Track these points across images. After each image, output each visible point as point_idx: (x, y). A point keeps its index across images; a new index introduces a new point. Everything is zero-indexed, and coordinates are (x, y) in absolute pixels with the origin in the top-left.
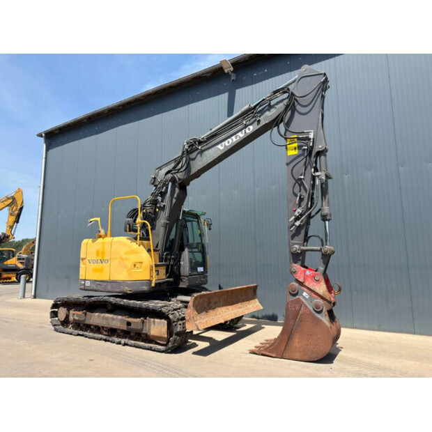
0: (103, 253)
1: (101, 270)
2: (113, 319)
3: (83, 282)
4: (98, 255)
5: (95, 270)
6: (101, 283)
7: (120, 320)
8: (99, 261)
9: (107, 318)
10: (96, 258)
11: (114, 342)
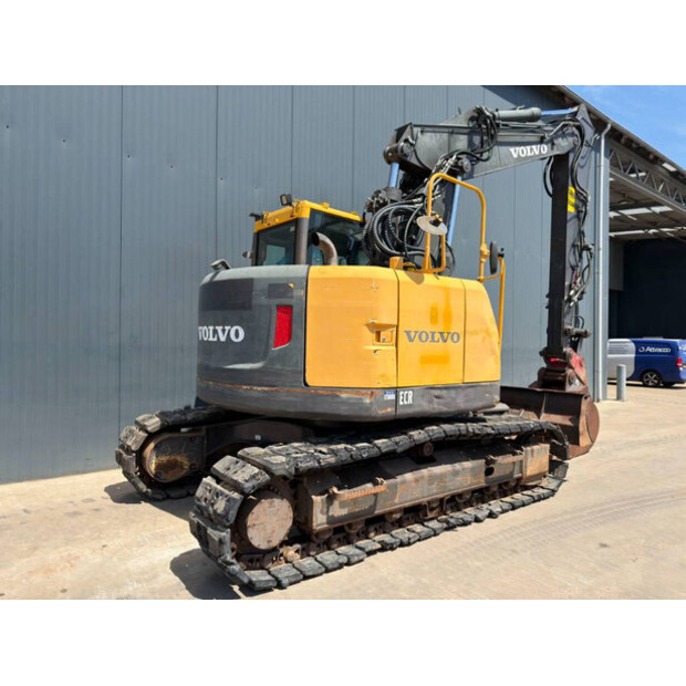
0: (448, 317)
1: (443, 360)
2: (456, 473)
3: (391, 397)
4: (434, 319)
5: (426, 360)
6: (444, 393)
7: (473, 469)
8: (437, 336)
9: (441, 477)
10: (429, 328)
11: (470, 523)
